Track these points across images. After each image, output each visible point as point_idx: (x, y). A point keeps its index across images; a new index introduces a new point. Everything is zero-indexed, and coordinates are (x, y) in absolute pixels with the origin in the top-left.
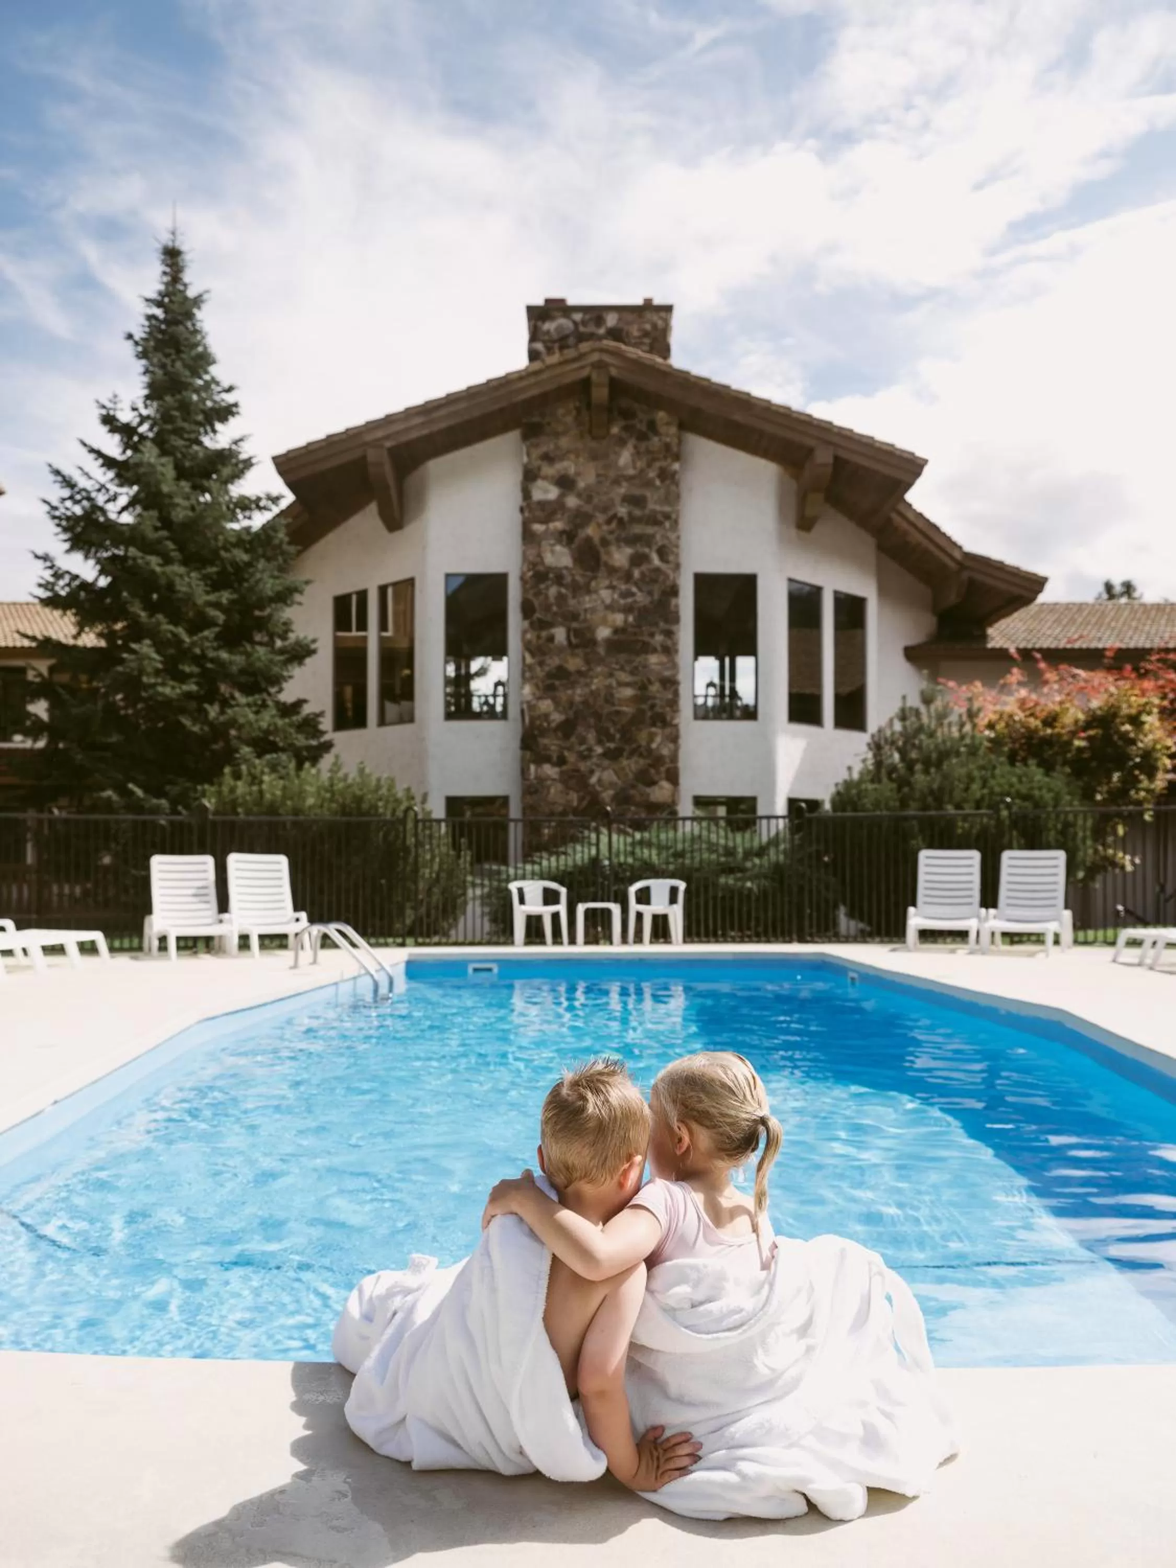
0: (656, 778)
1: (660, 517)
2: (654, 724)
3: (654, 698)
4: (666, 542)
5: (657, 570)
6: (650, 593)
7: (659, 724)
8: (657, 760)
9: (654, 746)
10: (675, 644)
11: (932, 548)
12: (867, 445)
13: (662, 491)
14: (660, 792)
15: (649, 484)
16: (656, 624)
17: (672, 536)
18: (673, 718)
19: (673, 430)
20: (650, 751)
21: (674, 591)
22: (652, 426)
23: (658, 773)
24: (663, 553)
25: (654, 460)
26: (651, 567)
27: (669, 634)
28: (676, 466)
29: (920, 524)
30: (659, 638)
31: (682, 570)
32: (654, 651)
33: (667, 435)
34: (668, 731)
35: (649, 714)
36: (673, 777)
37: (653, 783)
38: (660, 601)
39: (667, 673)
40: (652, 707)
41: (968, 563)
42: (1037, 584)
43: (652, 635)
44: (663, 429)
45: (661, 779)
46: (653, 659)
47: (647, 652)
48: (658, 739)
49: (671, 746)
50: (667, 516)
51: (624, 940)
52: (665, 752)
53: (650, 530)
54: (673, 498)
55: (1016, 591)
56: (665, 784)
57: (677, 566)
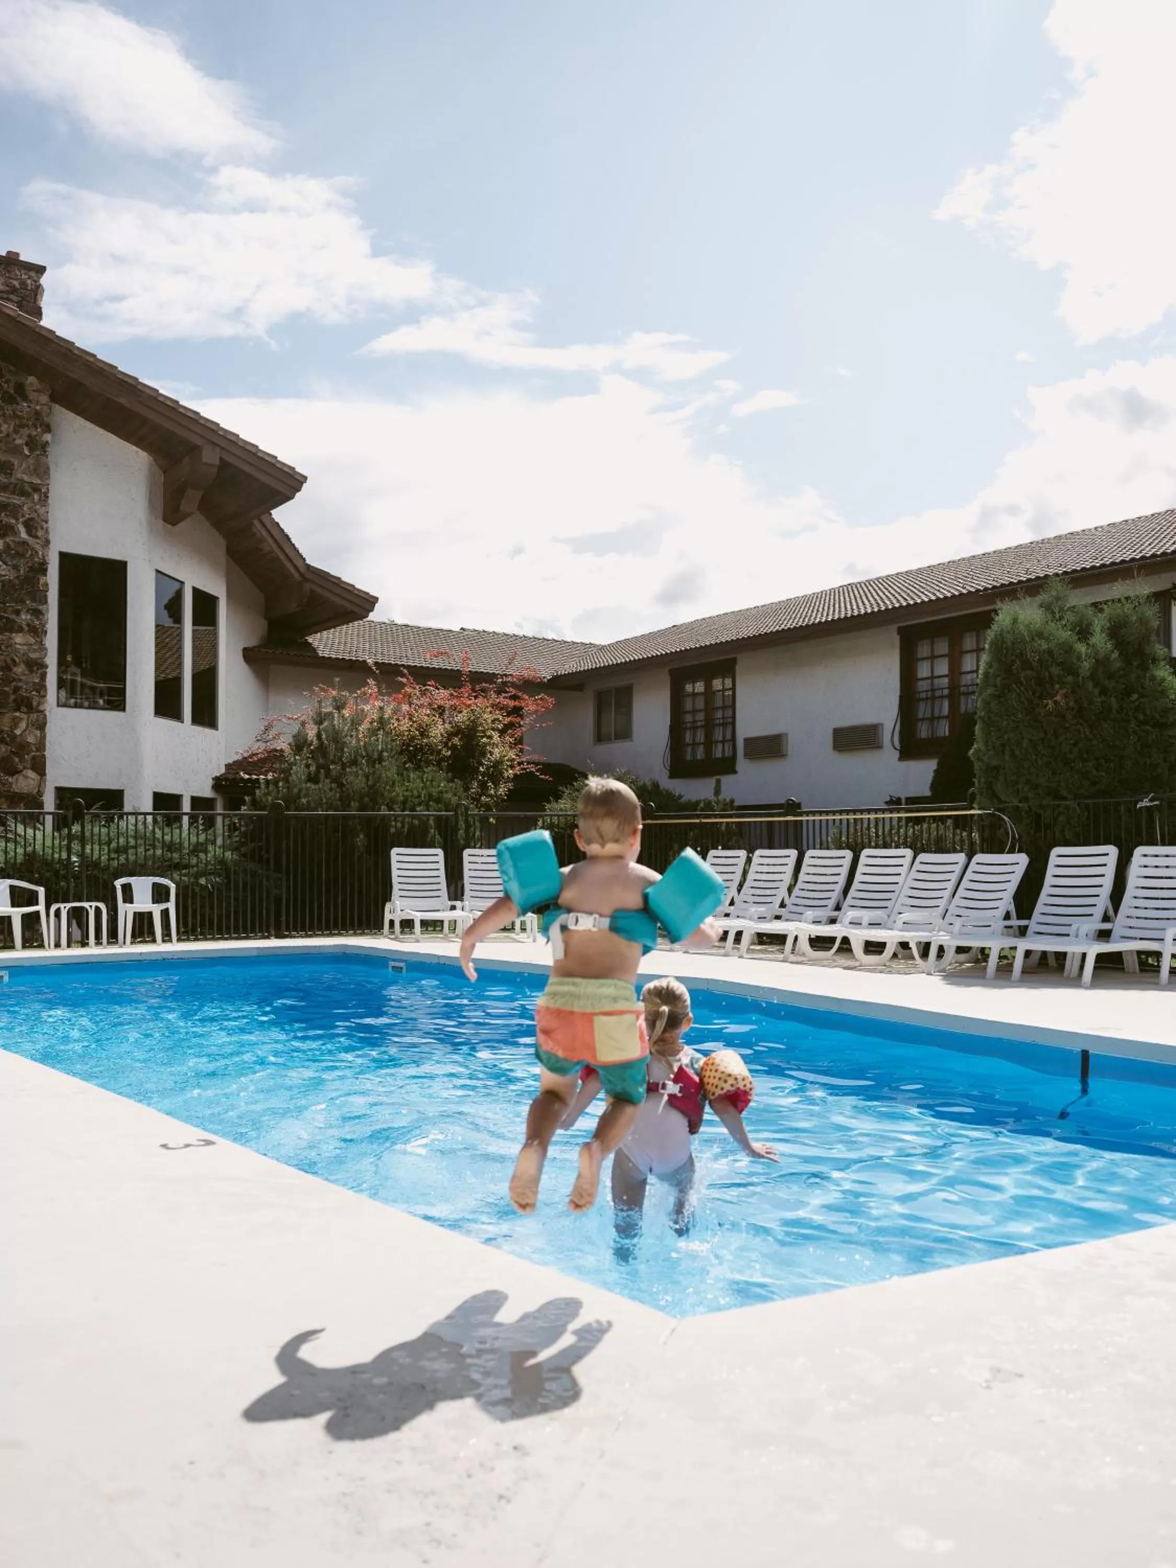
0: (20, 767)
1: (27, 488)
2: (18, 709)
3: (20, 680)
4: (34, 515)
5: (24, 543)
6: (15, 567)
7: (24, 709)
8: (22, 748)
9: (18, 732)
10: (43, 626)
11: (282, 557)
12: (251, 452)
13: (31, 461)
14: (25, 782)
15: (16, 450)
16: (22, 602)
17: (42, 511)
18: (39, 704)
19: (44, 399)
20: (13, 737)
21: (42, 569)
22: (21, 389)
23: (22, 760)
24: (30, 526)
25: (22, 426)
26: (17, 540)
27: (38, 613)
28: (48, 437)
29: (275, 533)
30: (25, 617)
31: (51, 546)
32: (20, 630)
33: (37, 403)
34: (34, 716)
35: (12, 697)
36: (39, 767)
37: (14, 772)
38: (26, 577)
39: (33, 656)
40: (16, 690)
41: (308, 575)
42: (367, 602)
43: (18, 613)
44: (32, 396)
45: (25, 768)
46: (18, 639)
47: (11, 631)
48: (23, 725)
49: (38, 733)
50: (36, 489)
51: (98, 942)
52: (31, 739)
53: (16, 500)
54: (43, 471)
55: (350, 607)
56: (31, 774)
57: (47, 542)
